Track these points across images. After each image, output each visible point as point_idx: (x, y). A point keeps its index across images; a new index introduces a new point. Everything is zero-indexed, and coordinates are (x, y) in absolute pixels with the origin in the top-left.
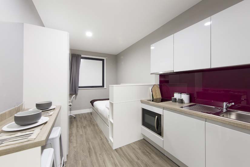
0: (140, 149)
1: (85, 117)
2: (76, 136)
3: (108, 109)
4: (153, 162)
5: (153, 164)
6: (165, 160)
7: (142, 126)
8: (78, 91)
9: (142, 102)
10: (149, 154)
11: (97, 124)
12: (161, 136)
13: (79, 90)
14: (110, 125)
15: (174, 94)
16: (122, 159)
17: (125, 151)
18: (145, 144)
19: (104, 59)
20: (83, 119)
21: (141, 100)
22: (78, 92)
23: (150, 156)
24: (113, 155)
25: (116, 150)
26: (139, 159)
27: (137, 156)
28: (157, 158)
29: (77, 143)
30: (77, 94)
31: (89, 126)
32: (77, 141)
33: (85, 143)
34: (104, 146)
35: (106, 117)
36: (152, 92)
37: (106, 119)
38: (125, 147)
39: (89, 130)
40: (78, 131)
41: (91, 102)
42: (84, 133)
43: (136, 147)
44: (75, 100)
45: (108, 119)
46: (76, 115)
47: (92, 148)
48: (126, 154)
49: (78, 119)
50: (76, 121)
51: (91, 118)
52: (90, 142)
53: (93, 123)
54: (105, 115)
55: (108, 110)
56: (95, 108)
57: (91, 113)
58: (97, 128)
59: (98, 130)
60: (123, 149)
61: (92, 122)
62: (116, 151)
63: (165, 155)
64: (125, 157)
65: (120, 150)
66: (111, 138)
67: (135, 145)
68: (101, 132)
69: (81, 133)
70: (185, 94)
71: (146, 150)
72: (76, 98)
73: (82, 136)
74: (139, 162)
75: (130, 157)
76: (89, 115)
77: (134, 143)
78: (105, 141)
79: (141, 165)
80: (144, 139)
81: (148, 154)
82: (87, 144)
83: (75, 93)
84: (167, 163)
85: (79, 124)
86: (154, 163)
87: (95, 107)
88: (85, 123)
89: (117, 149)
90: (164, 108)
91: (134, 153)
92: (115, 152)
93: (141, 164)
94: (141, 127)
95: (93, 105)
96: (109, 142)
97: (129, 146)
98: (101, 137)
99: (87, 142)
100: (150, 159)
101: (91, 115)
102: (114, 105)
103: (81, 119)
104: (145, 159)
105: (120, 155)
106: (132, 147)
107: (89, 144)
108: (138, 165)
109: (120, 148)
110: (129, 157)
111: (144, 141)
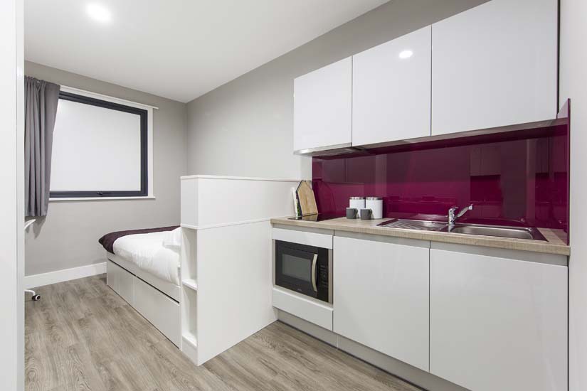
0: (274, 347)
1: (76, 290)
2: (51, 355)
3: (177, 249)
4: (312, 370)
5: (313, 374)
6: (338, 358)
7: (275, 289)
8: (47, 205)
9: (275, 224)
10: (299, 355)
11: (129, 307)
12: (328, 301)
13: (50, 205)
14: (182, 297)
15: (351, 201)
16: (231, 386)
17: (233, 364)
18: (284, 332)
19: (146, 111)
20: (71, 298)
21: (271, 220)
22: (46, 210)
23: (302, 359)
24: (201, 381)
25: (207, 365)
26: (276, 373)
27: (270, 365)
28: (319, 359)
29: (56, 378)
30: (44, 217)
31: (101, 316)
32: (54, 370)
33: (92, 368)
34: (167, 364)
35: (167, 275)
36: (297, 198)
37: (168, 281)
38: (232, 351)
39: (101, 329)
40: (54, 339)
41: (102, 241)
42: (83, 341)
43: (262, 344)
44: (36, 237)
45: (178, 280)
46: (37, 290)
47: (122, 379)
48: (239, 367)
49: (51, 301)
50: (44, 307)
51: (102, 292)
52: (112, 364)
53: (114, 305)
54: (163, 270)
55: (178, 255)
56: (122, 258)
57: (103, 278)
58: (130, 316)
59: (137, 322)
60: (228, 358)
61: (108, 303)
62: (208, 369)
63: (336, 348)
64: (237, 378)
65: (218, 363)
66: (187, 335)
67: (260, 341)
68: (148, 325)
69: (71, 342)
70: (375, 198)
71: (289, 347)
72: (37, 232)
73: (74, 350)
74: (278, 379)
75: (252, 373)
76: (95, 284)
77: (255, 336)
78: (166, 347)
79: (283, 387)
80: (278, 320)
81: (295, 353)
82: (99, 371)
83: (34, 215)
84: (344, 362)
85: (58, 316)
86: (315, 371)
87: (122, 253)
88: (82, 308)
89: (210, 360)
90: (334, 232)
91: (258, 360)
92: (206, 370)
93: (284, 384)
94: (273, 291)
95: (110, 249)
96: (181, 349)
97: (242, 346)
98: (149, 341)
99: (100, 364)
100: (304, 365)
101: (102, 282)
102: (199, 233)
103: (64, 297)
104: (291, 367)
105: (222, 376)
106: (251, 347)
107: (107, 369)
108: (276, 387)
109: (219, 357)
110: (248, 374)
111: (281, 325)
